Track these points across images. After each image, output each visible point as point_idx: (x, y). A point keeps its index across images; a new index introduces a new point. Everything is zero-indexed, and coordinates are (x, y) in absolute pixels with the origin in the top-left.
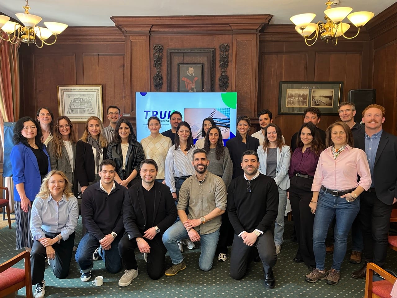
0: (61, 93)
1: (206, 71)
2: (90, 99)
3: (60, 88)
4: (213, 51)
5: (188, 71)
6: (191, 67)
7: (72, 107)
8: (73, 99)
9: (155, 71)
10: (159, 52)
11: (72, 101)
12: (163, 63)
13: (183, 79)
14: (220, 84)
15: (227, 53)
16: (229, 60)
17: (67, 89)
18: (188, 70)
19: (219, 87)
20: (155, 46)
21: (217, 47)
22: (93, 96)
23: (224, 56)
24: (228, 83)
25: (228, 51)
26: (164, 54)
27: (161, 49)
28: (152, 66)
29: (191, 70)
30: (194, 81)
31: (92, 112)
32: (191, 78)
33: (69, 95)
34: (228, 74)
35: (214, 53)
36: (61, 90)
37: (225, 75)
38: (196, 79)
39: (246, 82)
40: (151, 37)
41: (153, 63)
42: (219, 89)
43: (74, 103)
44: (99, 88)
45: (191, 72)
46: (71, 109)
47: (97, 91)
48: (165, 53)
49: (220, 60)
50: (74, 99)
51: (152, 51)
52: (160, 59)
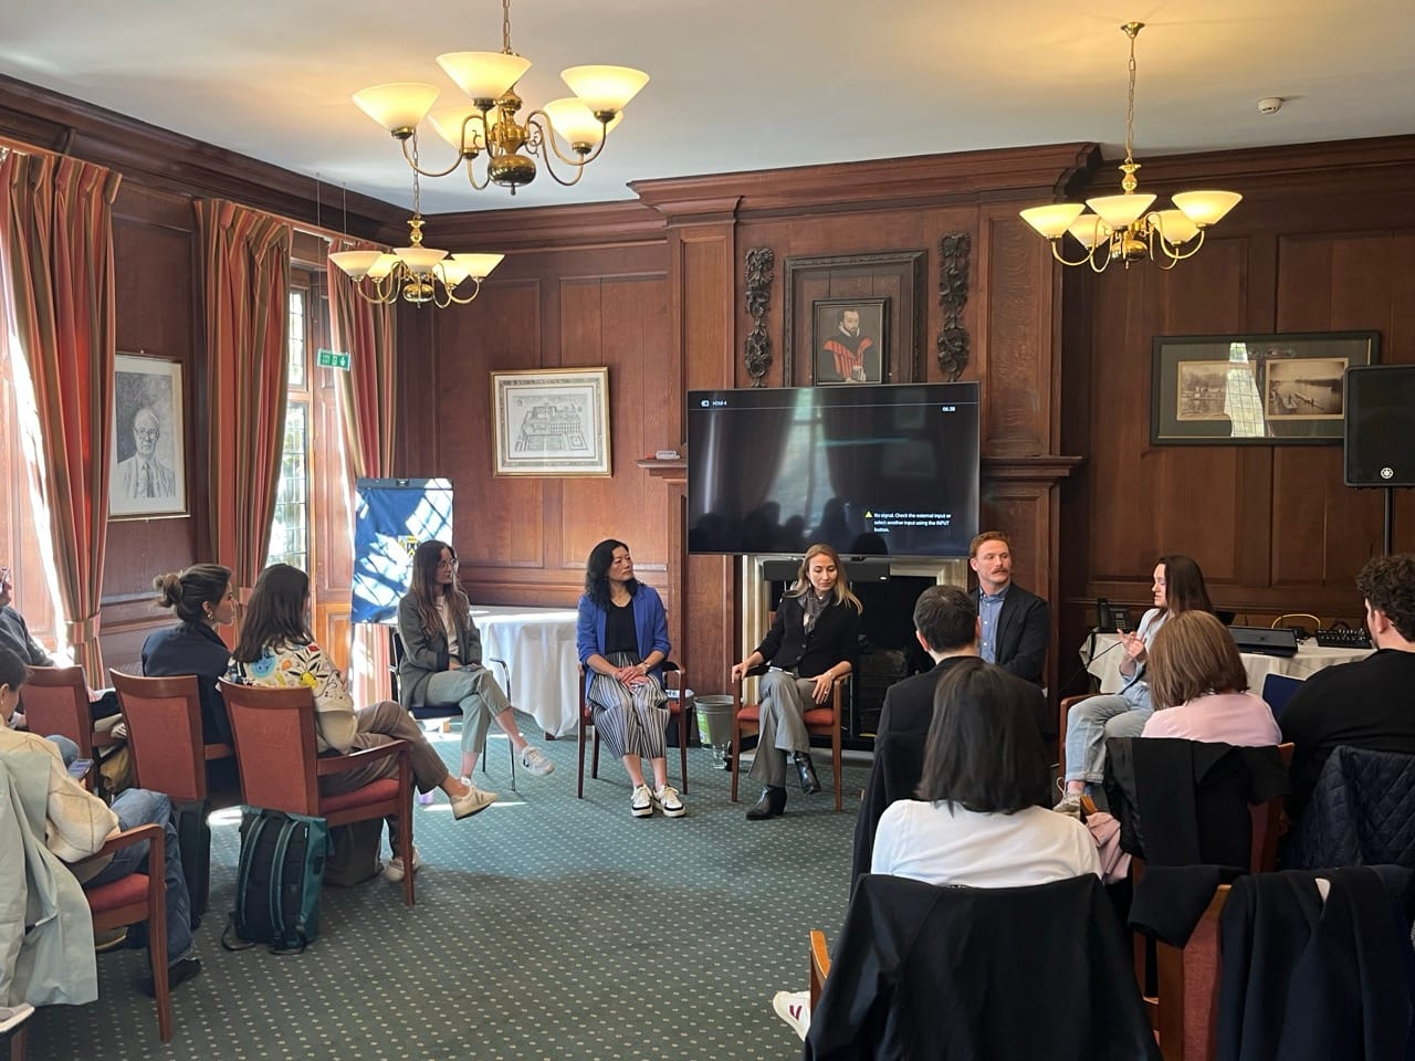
0: (501, 392)
1: (897, 318)
2: (576, 407)
3: (498, 379)
4: (917, 260)
5: (842, 320)
6: (853, 310)
7: (529, 431)
8: (531, 409)
9: (752, 327)
10: (762, 270)
11: (530, 415)
12: (771, 302)
13: (829, 346)
14: (941, 355)
15: (963, 261)
16: (969, 282)
17: (515, 382)
18: (841, 318)
19: (939, 364)
20: (749, 253)
21: (934, 246)
22: (584, 397)
23: (951, 272)
24: (968, 353)
25: (966, 256)
26: (775, 273)
27: (767, 261)
28: (741, 310)
29: (851, 319)
30: (860, 352)
31: (582, 445)
32: (851, 343)
33: (521, 397)
34: (966, 324)
35: (921, 264)
36: (501, 386)
37: (956, 328)
38: (866, 344)
39: (1023, 347)
40: (739, 228)
41: (745, 304)
42: (939, 372)
43: (533, 421)
44: (601, 374)
45: (850, 326)
46: (526, 436)
47: (594, 384)
48: (778, 271)
49: (941, 284)
50: (535, 408)
51: (744, 266)
52: (763, 289)
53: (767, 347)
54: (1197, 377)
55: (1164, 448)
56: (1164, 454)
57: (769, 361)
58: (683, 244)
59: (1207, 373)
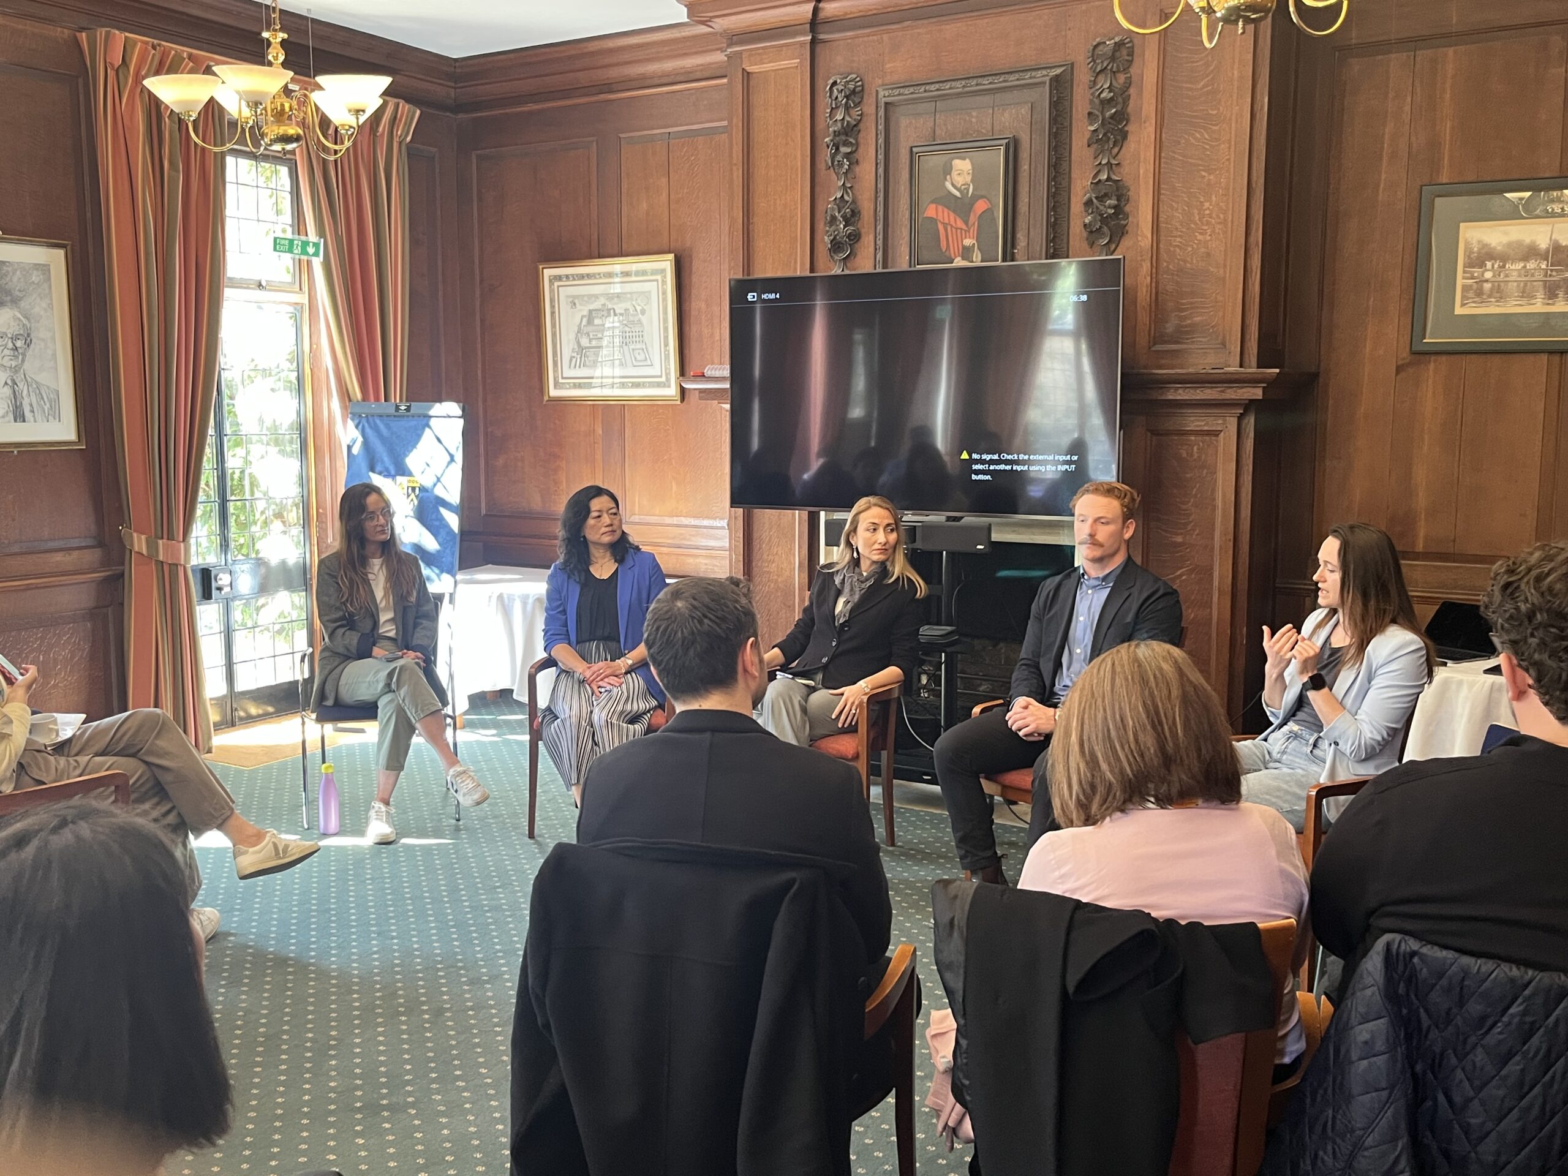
0: (552, 291)
1: (1026, 167)
2: (639, 308)
3: (548, 273)
4: (1056, 79)
5: (950, 174)
6: (964, 159)
7: (584, 342)
8: (585, 313)
9: (834, 188)
10: (847, 108)
11: (585, 321)
12: (860, 150)
13: (931, 211)
14: (1087, 221)
15: (1122, 78)
16: (1130, 109)
17: (567, 277)
18: (948, 170)
19: (1085, 234)
20: (831, 81)
21: (1081, 58)
22: (647, 295)
23: (1103, 96)
24: (1126, 217)
25: (1126, 70)
26: (865, 109)
27: (853, 92)
28: (821, 166)
29: (962, 170)
30: (973, 218)
31: (646, 360)
32: (961, 206)
33: (575, 297)
34: (1124, 174)
35: (1061, 87)
36: (550, 281)
37: (1109, 179)
38: (981, 206)
39: (1207, 205)
40: (819, 48)
41: (825, 155)
42: (1085, 245)
43: (590, 328)
44: (666, 263)
45: (960, 180)
46: (581, 348)
47: (659, 277)
48: (869, 108)
49: (1090, 114)
50: (590, 311)
51: (824, 103)
52: (849, 132)
53: (853, 216)
54: (1486, 245)
55: (1433, 358)
56: (1432, 366)
57: (855, 237)
58: (747, 75)
59: (1505, 240)
